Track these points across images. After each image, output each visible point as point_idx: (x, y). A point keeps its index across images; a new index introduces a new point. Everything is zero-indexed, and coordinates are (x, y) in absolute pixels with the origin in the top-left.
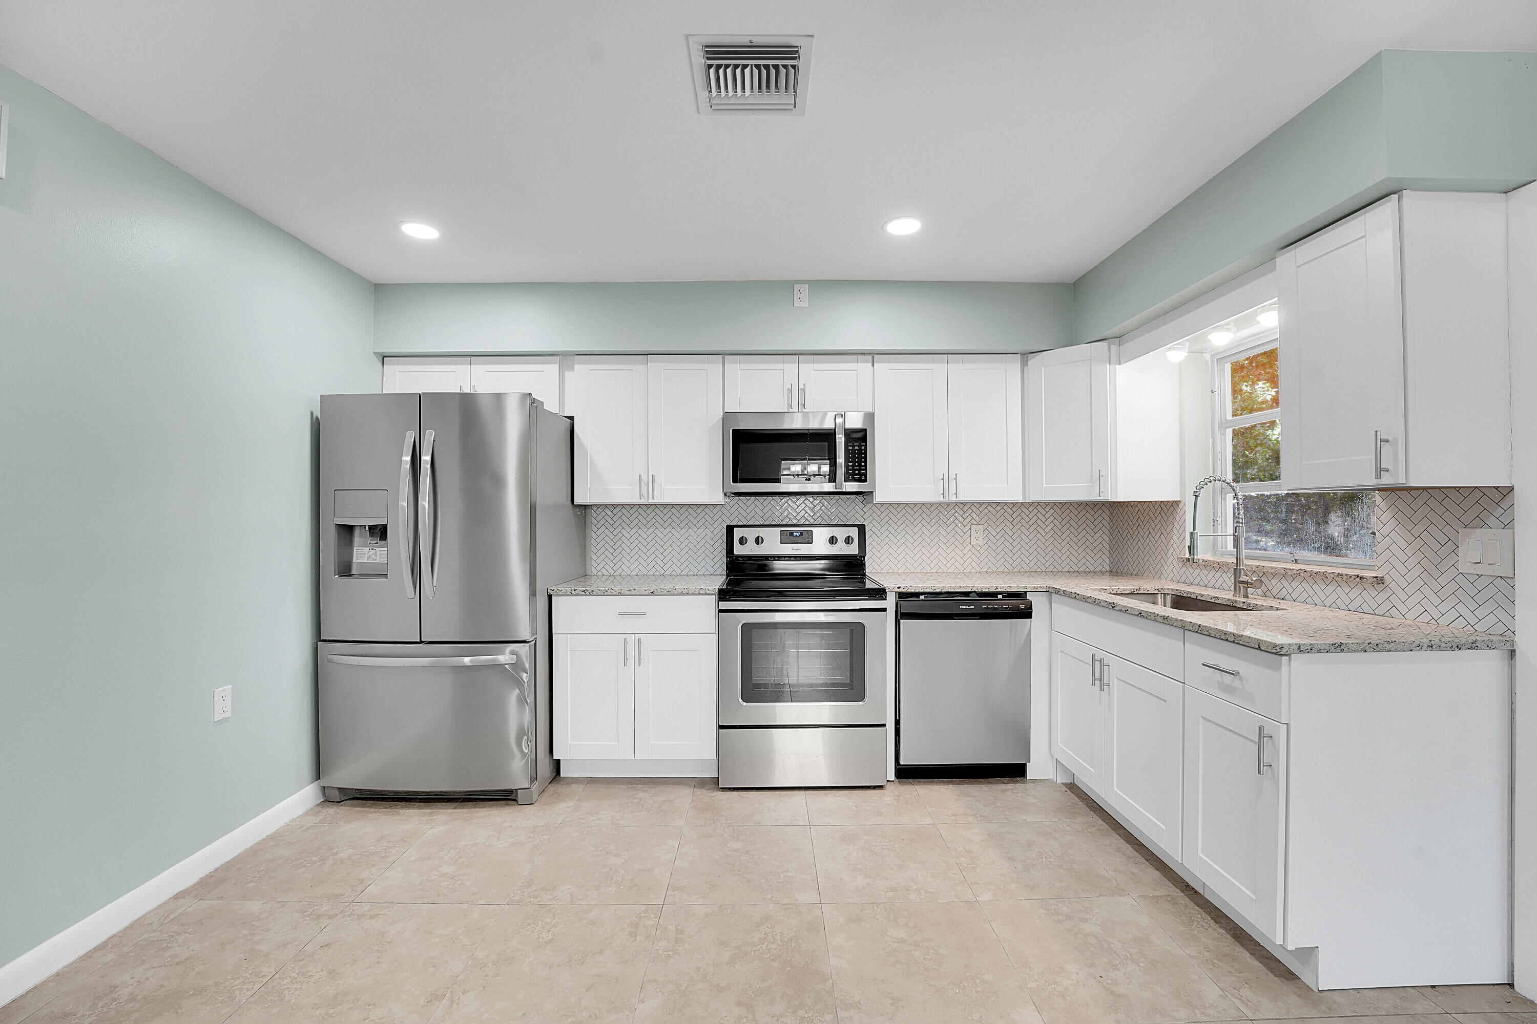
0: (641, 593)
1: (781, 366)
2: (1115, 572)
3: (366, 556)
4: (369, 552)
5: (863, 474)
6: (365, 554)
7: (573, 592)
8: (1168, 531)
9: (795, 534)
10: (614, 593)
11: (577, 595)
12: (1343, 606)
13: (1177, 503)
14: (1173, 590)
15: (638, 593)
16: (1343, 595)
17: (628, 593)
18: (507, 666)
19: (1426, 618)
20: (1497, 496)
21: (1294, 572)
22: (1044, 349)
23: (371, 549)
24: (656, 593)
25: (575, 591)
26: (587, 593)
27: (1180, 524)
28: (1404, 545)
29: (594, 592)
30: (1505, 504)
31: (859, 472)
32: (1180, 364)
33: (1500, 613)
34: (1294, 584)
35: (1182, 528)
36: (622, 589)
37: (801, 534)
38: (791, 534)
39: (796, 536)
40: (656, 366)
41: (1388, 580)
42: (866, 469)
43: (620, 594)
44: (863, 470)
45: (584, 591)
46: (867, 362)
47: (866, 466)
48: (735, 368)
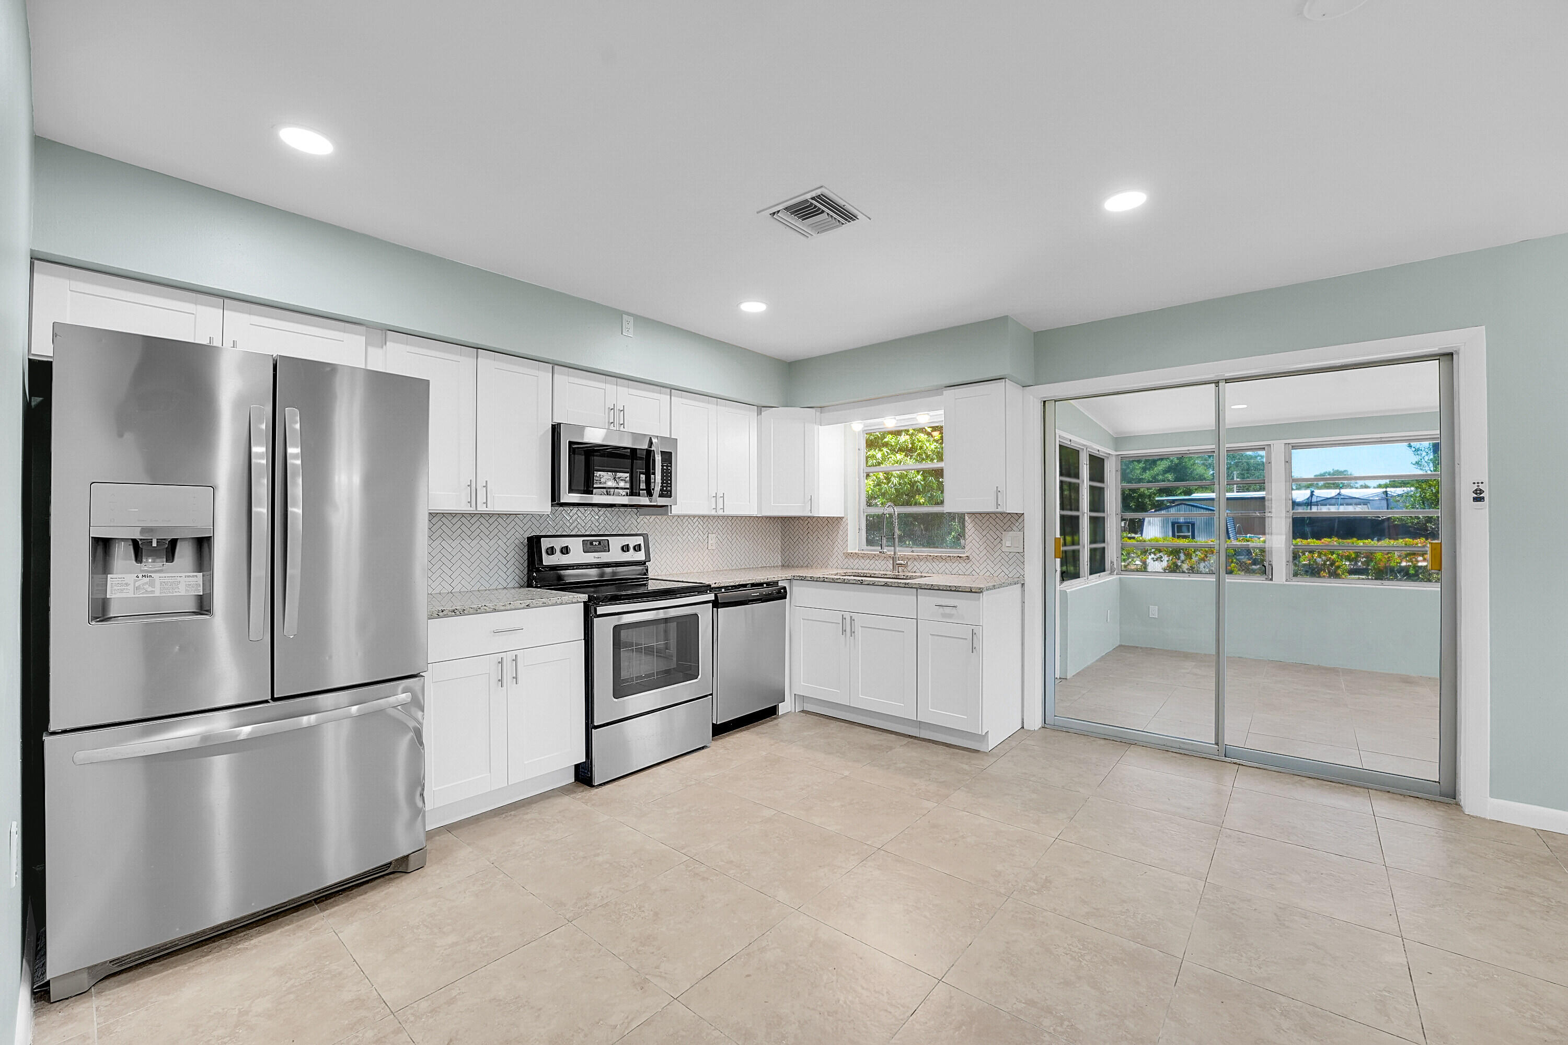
0: (517, 607)
1: (602, 385)
2: (785, 566)
3: (131, 587)
4: (135, 581)
5: (669, 491)
6: (127, 584)
7: (441, 614)
8: (834, 536)
9: (594, 543)
10: (488, 610)
11: (446, 616)
12: (948, 572)
13: (841, 518)
14: (853, 573)
15: (513, 607)
16: (961, 567)
17: (503, 608)
18: (399, 707)
19: (988, 574)
20: (1017, 517)
21: (924, 556)
22: (773, 406)
23: (140, 576)
24: (531, 605)
25: (442, 612)
26: (458, 613)
27: (844, 531)
28: (978, 540)
29: (465, 611)
30: (1020, 521)
31: (666, 489)
32: (859, 432)
33: (1018, 568)
34: (922, 563)
35: (845, 534)
36: (496, 605)
37: (600, 543)
38: (591, 543)
39: (596, 545)
40: (486, 362)
41: (971, 557)
42: (671, 487)
43: (495, 610)
44: (669, 487)
45: (453, 611)
46: (665, 394)
47: (671, 483)
48: (563, 379)
